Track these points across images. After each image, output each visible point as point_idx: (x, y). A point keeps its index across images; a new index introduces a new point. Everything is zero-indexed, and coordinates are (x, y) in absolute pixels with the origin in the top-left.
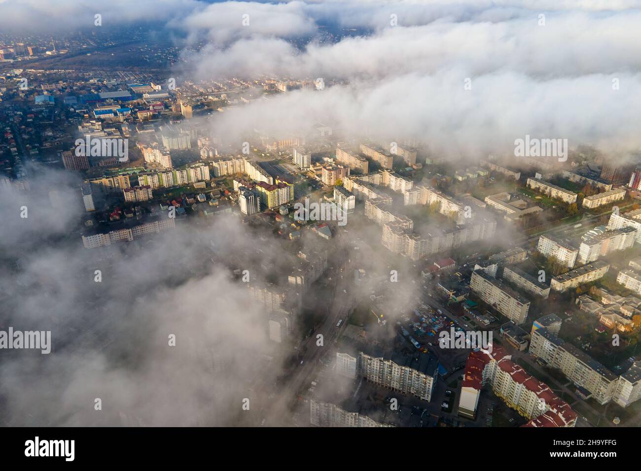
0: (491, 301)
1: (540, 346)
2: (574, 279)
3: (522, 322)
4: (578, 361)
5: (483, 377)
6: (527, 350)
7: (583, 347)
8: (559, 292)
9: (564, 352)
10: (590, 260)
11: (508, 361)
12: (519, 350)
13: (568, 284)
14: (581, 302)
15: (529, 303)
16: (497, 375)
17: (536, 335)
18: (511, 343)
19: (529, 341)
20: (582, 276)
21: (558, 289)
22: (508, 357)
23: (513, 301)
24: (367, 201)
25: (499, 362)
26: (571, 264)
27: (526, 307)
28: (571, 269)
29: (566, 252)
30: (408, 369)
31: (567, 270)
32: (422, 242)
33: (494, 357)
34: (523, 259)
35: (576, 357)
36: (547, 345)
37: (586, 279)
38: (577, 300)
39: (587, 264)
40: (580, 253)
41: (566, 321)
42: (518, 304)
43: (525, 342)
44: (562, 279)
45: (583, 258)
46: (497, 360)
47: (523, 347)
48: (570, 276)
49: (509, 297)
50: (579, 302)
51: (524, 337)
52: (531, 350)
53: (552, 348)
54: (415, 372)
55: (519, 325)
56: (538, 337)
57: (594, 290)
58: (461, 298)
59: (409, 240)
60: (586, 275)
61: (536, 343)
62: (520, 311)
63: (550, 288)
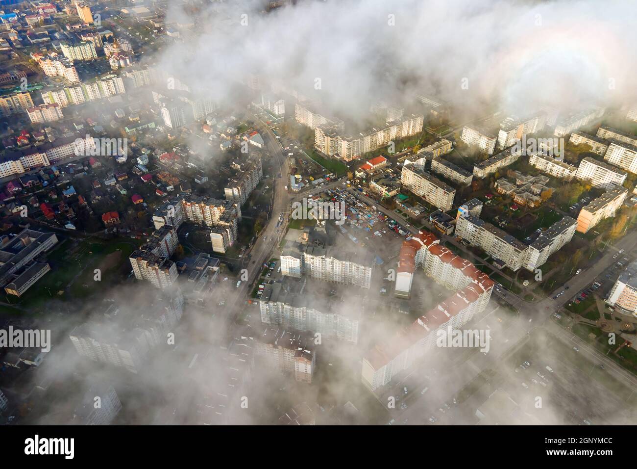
0: (421, 193)
1: (464, 229)
2: (493, 165)
3: (448, 209)
4: (496, 238)
5: (415, 261)
6: (453, 234)
7: (500, 225)
8: (480, 178)
9: (484, 231)
10: (507, 146)
11: (437, 245)
12: (446, 234)
13: (489, 169)
14: (499, 185)
15: (455, 191)
16: (428, 258)
17: (460, 220)
18: (439, 229)
19: (455, 225)
20: (500, 161)
21: (480, 175)
22: (437, 242)
23: (440, 191)
24: (297, 105)
25: (429, 247)
26: (491, 152)
27: (452, 195)
28: (490, 156)
29: (487, 140)
30: (348, 263)
31: (486, 157)
32: (354, 142)
33: (424, 243)
34: (449, 150)
35: (493, 234)
36: (470, 226)
37: (503, 164)
38: (496, 184)
39: (504, 150)
40: (499, 139)
41: (486, 203)
42: (445, 193)
43: (451, 227)
44: (483, 166)
45: (501, 144)
46: (427, 246)
47: (449, 231)
48: (490, 162)
49: (437, 188)
50: (498, 185)
51: (451, 222)
52: (456, 233)
53: (475, 229)
54: (355, 265)
55: (446, 212)
56: (462, 221)
57: (509, 173)
58: (394, 192)
59: (341, 141)
60: (504, 160)
61: (461, 226)
62: (447, 199)
63: (472, 176)
